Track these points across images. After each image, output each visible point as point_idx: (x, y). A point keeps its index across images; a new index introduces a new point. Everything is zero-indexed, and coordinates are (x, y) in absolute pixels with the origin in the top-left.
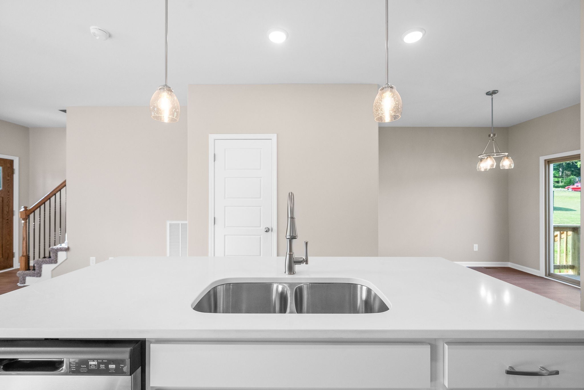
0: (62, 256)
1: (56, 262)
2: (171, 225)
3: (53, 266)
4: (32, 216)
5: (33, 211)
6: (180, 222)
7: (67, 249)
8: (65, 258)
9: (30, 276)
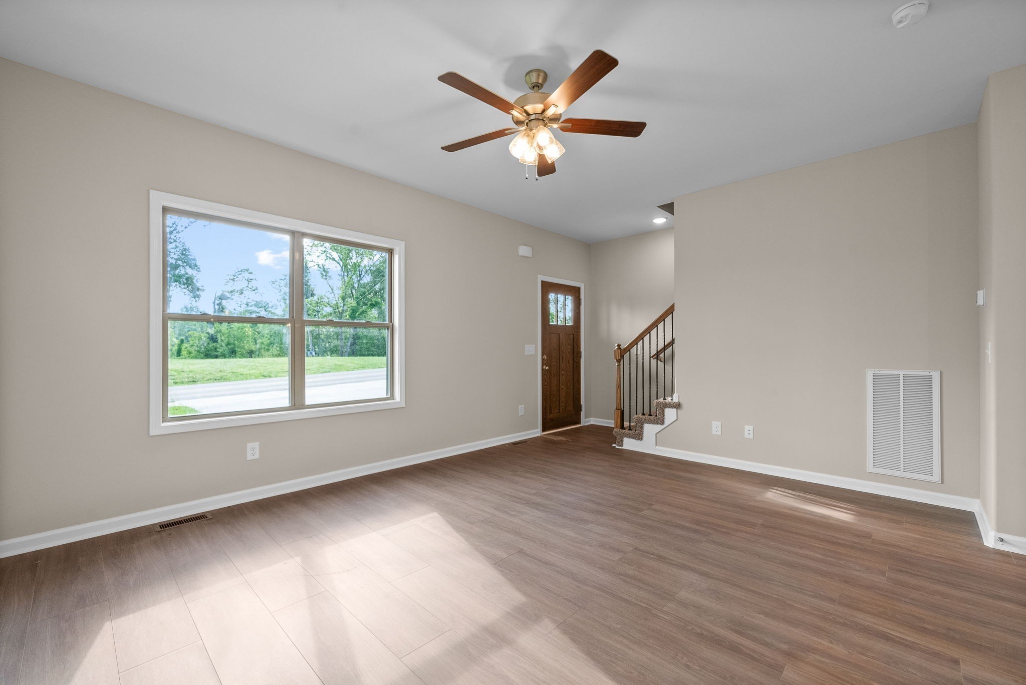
0: (670, 415)
1: (662, 423)
2: (875, 377)
3: (659, 427)
4: (626, 356)
5: (628, 349)
6: (902, 373)
7: (678, 406)
8: (676, 419)
9: (629, 437)
